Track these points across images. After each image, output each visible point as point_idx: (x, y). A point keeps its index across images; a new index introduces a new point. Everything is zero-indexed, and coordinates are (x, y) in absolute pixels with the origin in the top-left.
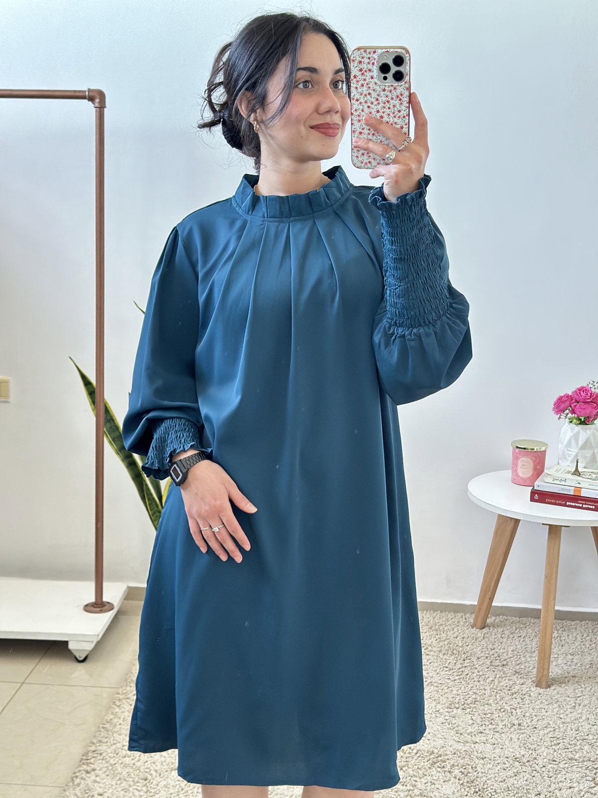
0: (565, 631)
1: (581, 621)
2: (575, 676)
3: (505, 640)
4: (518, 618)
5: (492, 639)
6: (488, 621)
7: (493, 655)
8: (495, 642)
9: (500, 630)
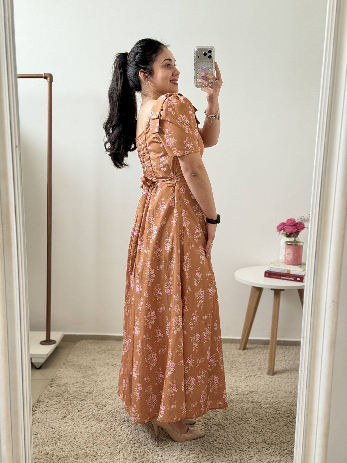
0: (287, 350)
1: (296, 345)
2: (288, 370)
3: (255, 355)
4: (263, 346)
5: (248, 354)
6: (248, 346)
7: (248, 361)
8: (250, 356)
9: (253, 351)
